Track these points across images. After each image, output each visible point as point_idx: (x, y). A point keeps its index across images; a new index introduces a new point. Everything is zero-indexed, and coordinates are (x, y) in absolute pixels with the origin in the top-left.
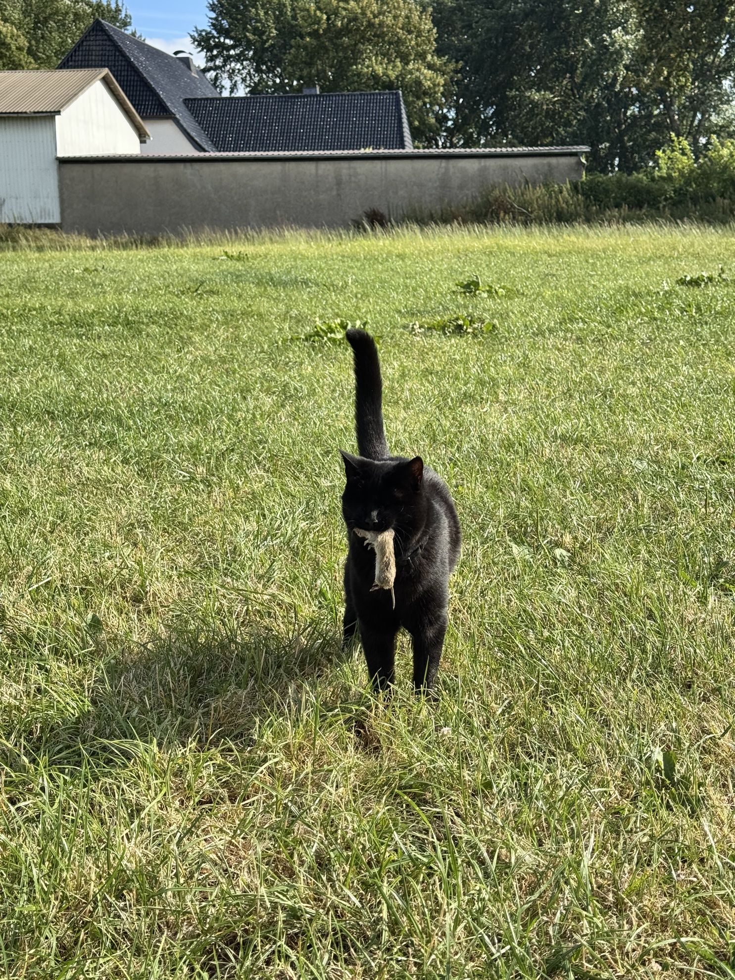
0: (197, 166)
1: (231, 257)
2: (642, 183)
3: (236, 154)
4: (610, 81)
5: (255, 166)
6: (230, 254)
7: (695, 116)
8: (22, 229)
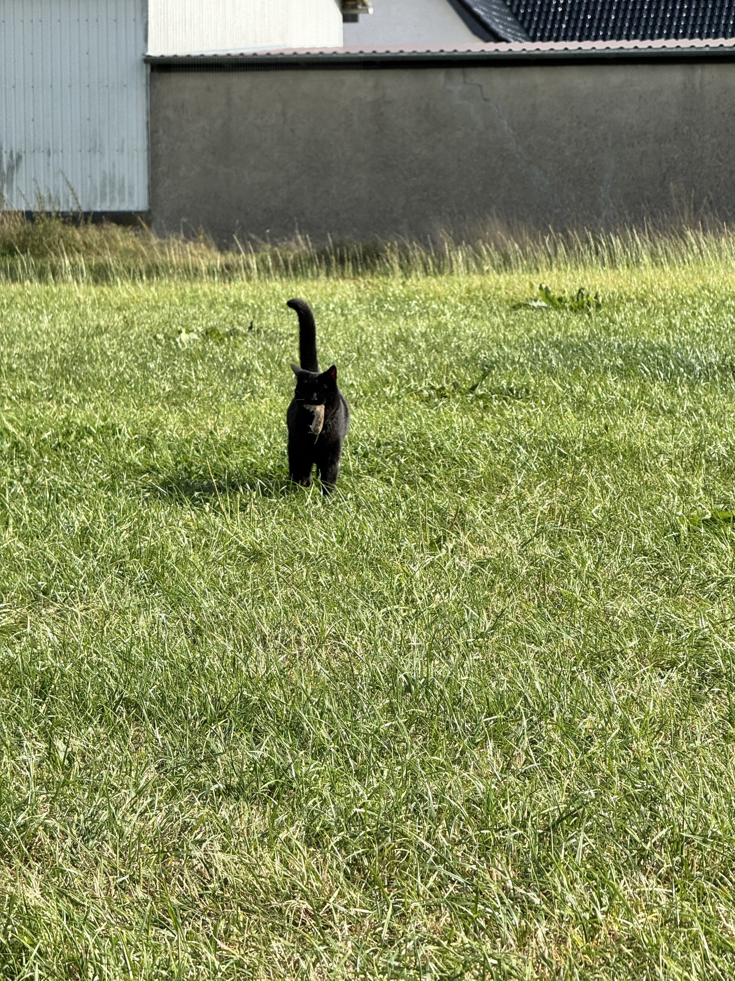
0: (477, 76)
1: (556, 303)
3: (573, 46)
5: (616, 76)
6: (556, 294)
8: (57, 227)
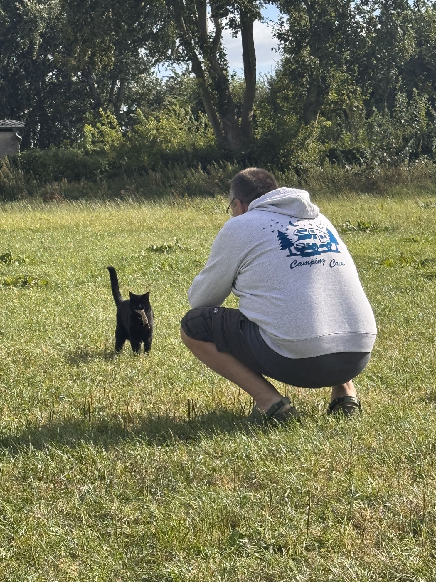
2: (77, 157)
4: (26, 49)
7: (114, 84)
